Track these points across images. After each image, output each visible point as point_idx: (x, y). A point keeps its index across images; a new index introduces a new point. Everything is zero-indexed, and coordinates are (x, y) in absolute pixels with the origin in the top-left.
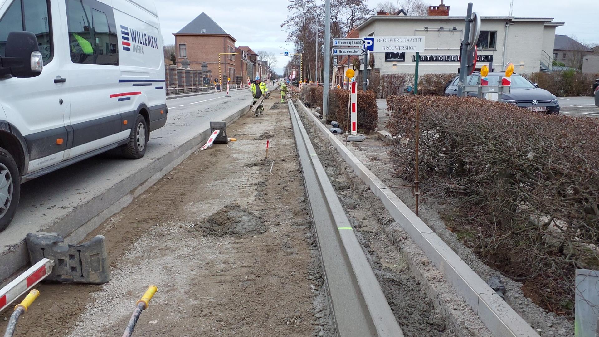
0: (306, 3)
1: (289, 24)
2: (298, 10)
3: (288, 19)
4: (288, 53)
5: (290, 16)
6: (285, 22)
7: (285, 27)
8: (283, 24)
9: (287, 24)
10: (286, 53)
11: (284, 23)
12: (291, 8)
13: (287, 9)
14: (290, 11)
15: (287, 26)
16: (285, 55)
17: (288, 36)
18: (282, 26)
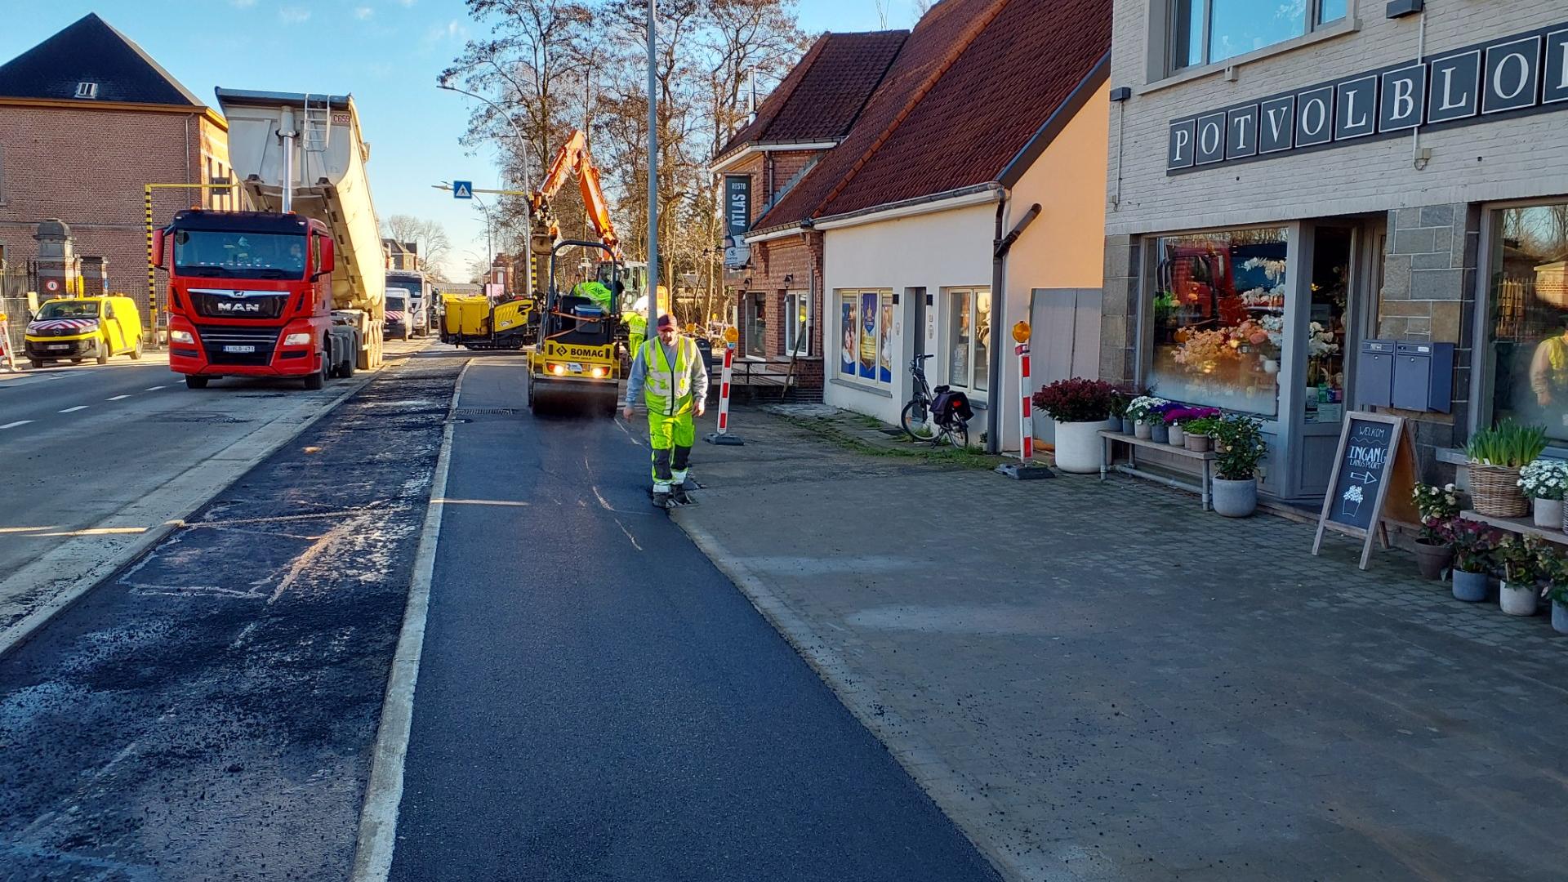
1: (473, 73)
2: (515, 16)
3: (470, 53)
4: (468, 185)
5: (477, 43)
6: (459, 66)
7: (458, 82)
8: (449, 73)
9: (466, 75)
10: (462, 188)
11: (452, 65)
13: (468, 8)
14: (478, 18)
15: (468, 81)
16: (456, 197)
17: (471, 122)
18: (443, 80)
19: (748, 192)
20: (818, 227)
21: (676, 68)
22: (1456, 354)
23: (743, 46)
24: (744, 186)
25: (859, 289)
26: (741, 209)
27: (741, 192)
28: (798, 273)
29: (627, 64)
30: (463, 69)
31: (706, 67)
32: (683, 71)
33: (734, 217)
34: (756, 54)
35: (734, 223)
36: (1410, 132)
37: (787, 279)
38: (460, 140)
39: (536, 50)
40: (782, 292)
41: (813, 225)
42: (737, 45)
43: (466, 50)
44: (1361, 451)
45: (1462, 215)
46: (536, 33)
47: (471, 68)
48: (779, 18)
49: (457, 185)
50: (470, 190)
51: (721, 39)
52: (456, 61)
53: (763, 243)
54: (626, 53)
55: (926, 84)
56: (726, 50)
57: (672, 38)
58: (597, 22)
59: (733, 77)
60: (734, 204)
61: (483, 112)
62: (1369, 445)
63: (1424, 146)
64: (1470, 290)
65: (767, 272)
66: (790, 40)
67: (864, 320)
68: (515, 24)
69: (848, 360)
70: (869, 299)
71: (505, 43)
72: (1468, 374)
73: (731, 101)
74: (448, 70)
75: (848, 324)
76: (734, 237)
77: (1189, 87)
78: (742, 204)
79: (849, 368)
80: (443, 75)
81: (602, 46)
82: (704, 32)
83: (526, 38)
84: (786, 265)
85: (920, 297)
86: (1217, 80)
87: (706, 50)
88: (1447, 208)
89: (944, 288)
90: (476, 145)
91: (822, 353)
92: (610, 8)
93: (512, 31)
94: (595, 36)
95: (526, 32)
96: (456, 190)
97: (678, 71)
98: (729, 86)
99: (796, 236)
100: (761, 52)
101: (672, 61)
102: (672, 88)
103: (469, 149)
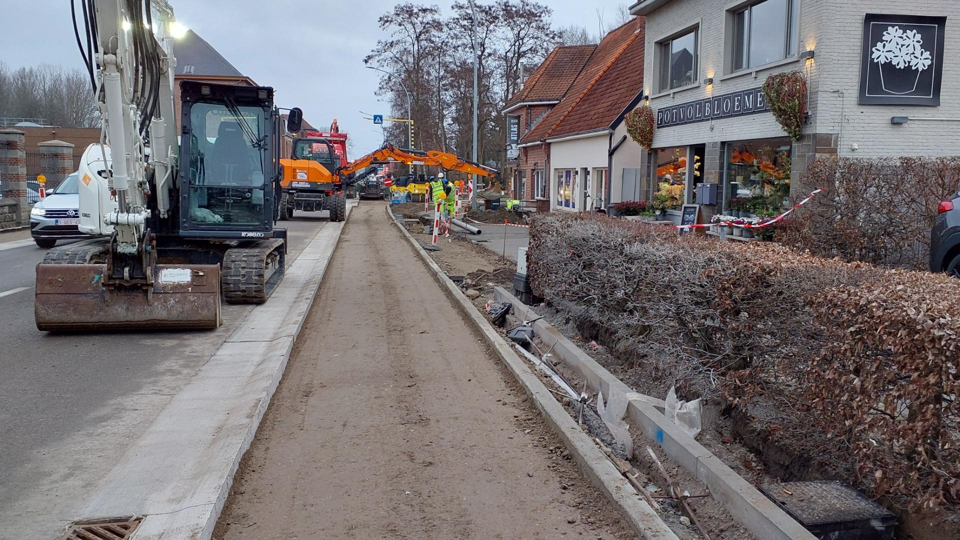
0: (420, 13)
1: (381, 57)
2: (403, 27)
3: (380, 47)
4: (381, 117)
5: (383, 41)
6: (374, 54)
7: (373, 63)
8: (369, 57)
9: (377, 58)
10: (378, 119)
11: (371, 54)
12: (387, 21)
13: (379, 24)
14: (384, 28)
15: (378, 61)
16: (375, 123)
17: (380, 83)
18: (366, 61)
19: (518, 124)
20: (547, 141)
21: (486, 53)
22: (718, 187)
23: (522, 39)
24: (517, 121)
25: (564, 169)
26: (515, 131)
27: (516, 124)
28: (540, 162)
29: (459, 48)
30: (376, 55)
31: (502, 52)
32: (490, 55)
33: (512, 135)
34: (529, 43)
35: (512, 138)
36: (709, 120)
37: (535, 165)
38: (375, 93)
39: (413, 45)
40: (533, 170)
41: (545, 140)
42: (518, 37)
43: (377, 45)
44: (687, 216)
45: (719, 144)
46: (414, 36)
47: (380, 55)
48: (541, 24)
49: (375, 117)
50: (382, 120)
51: (511, 35)
52: (373, 51)
53: (525, 148)
54: (459, 43)
55: (597, 77)
56: (513, 40)
57: (484, 35)
58: (445, 29)
59: (516, 55)
60: (512, 129)
61: (386, 78)
62: (690, 214)
63: (713, 124)
64: (721, 168)
65: (527, 161)
66: (547, 35)
67: (566, 182)
68: (403, 32)
69: (560, 200)
70: (568, 172)
71: (398, 42)
72: (722, 193)
73: (515, 68)
74: (369, 56)
75: (560, 184)
76: (512, 145)
77: (663, 98)
78: (516, 129)
79: (560, 204)
80: (366, 58)
81: (447, 40)
82: (501, 31)
83: (409, 39)
84: (535, 158)
85: (586, 171)
86: (667, 98)
87: (502, 41)
88: (716, 143)
89: (594, 168)
90: (383, 96)
91: (549, 197)
92: (452, 21)
93: (402, 36)
94: (444, 36)
95: (409, 36)
96: (375, 120)
97: (487, 55)
98: (514, 61)
99: (538, 145)
100: (532, 41)
101: (484, 48)
102: (484, 62)
103: (379, 98)
